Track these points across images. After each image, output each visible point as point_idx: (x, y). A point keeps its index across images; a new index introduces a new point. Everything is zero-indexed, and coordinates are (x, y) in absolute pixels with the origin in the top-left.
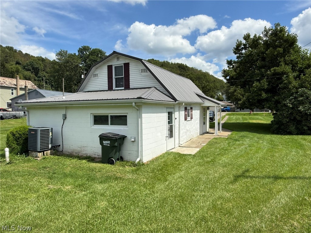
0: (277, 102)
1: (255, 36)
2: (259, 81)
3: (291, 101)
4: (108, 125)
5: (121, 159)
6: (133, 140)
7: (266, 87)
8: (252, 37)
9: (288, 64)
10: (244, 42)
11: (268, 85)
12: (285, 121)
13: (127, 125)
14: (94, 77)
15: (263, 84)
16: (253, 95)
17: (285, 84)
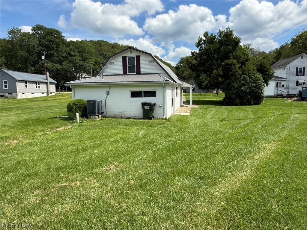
0: (228, 84)
1: (212, 35)
2: (217, 69)
3: (237, 84)
4: (142, 97)
5: (153, 117)
6: (161, 106)
7: (222, 74)
8: (209, 35)
9: (235, 58)
10: (204, 38)
11: (223, 72)
12: (234, 96)
13: (155, 97)
14: (111, 64)
15: (219, 72)
16: (213, 79)
17: (234, 72)
